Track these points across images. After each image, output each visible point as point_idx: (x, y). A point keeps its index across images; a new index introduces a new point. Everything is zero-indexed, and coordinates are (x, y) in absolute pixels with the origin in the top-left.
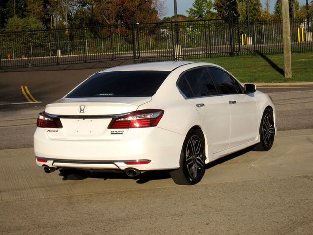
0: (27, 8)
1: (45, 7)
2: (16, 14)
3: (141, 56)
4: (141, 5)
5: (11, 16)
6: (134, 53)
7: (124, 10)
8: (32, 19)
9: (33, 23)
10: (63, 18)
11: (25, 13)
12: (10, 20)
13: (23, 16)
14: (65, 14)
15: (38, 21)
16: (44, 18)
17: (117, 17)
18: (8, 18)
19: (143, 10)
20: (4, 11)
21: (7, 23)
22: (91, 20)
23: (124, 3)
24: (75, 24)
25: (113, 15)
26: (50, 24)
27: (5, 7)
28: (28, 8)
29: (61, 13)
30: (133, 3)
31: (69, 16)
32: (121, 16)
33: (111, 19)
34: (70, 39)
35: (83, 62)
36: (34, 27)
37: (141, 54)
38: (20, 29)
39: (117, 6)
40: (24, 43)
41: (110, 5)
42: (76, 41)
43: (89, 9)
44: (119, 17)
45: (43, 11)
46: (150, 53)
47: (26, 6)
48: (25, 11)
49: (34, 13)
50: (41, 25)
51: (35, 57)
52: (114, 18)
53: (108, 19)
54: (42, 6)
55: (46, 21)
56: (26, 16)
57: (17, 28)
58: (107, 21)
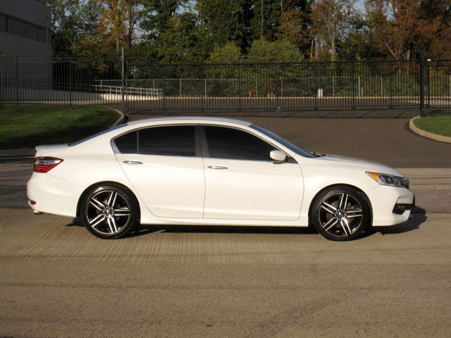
0: (279, 28)
1: (304, 27)
2: (264, 35)
3: (431, 103)
4: (441, 30)
5: (257, 38)
6: (422, 100)
7: (416, 36)
8: (286, 43)
9: (287, 49)
10: (329, 43)
11: (276, 35)
12: (255, 43)
13: (272, 38)
14: (332, 38)
15: (293, 46)
16: (302, 42)
17: (405, 46)
18: (251, 40)
19: (442, 37)
20: (246, 30)
21: (250, 46)
22: (368, 48)
23: (417, 27)
24: (344, 53)
25: (400, 42)
26: (310, 51)
27: (248, 25)
28: (281, 28)
29: (326, 37)
30: (430, 27)
31: (336, 40)
32: (412, 45)
33: (396, 49)
34: (337, 73)
35: (350, 108)
36: (287, 54)
37: (431, 101)
38: (268, 57)
39: (406, 30)
40: (272, 76)
41: (396, 29)
42: (345, 77)
43: (367, 32)
44: (409, 45)
45: (300, 33)
46: (443, 99)
47: (278, 25)
48: (276, 31)
49: (288, 36)
50: (297, 53)
51: (286, 96)
52: (401, 46)
53: (393, 48)
54: (300, 26)
55: (305, 47)
56: (276, 38)
57: (263, 56)
58: (391, 51)
